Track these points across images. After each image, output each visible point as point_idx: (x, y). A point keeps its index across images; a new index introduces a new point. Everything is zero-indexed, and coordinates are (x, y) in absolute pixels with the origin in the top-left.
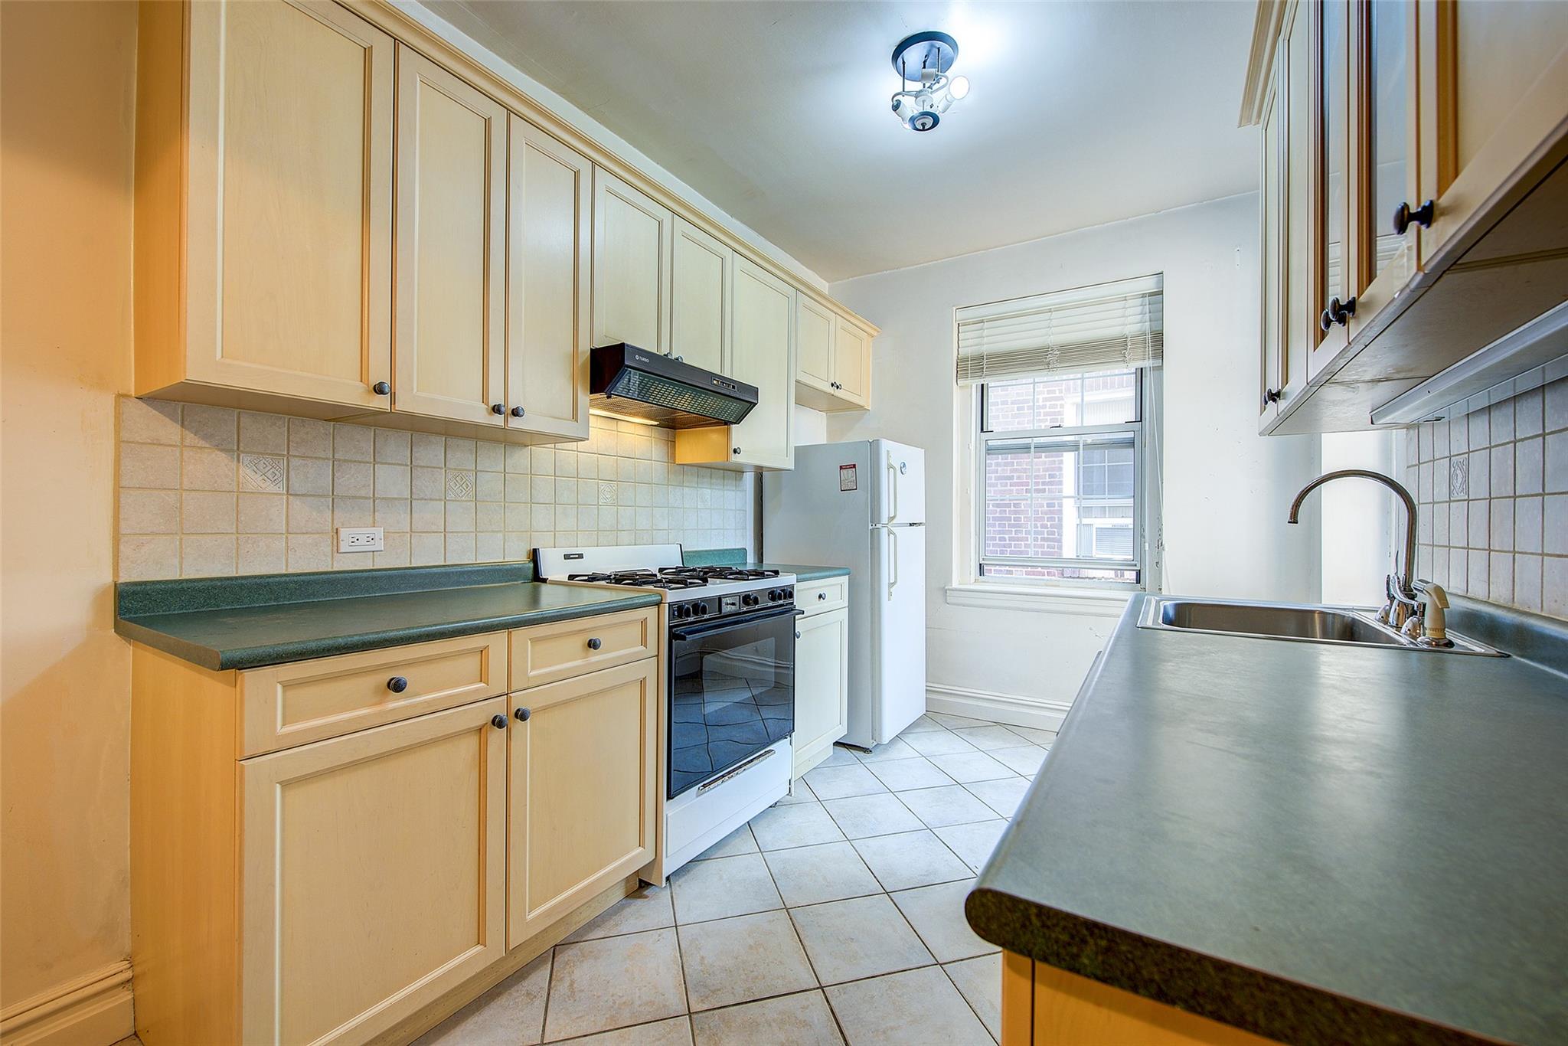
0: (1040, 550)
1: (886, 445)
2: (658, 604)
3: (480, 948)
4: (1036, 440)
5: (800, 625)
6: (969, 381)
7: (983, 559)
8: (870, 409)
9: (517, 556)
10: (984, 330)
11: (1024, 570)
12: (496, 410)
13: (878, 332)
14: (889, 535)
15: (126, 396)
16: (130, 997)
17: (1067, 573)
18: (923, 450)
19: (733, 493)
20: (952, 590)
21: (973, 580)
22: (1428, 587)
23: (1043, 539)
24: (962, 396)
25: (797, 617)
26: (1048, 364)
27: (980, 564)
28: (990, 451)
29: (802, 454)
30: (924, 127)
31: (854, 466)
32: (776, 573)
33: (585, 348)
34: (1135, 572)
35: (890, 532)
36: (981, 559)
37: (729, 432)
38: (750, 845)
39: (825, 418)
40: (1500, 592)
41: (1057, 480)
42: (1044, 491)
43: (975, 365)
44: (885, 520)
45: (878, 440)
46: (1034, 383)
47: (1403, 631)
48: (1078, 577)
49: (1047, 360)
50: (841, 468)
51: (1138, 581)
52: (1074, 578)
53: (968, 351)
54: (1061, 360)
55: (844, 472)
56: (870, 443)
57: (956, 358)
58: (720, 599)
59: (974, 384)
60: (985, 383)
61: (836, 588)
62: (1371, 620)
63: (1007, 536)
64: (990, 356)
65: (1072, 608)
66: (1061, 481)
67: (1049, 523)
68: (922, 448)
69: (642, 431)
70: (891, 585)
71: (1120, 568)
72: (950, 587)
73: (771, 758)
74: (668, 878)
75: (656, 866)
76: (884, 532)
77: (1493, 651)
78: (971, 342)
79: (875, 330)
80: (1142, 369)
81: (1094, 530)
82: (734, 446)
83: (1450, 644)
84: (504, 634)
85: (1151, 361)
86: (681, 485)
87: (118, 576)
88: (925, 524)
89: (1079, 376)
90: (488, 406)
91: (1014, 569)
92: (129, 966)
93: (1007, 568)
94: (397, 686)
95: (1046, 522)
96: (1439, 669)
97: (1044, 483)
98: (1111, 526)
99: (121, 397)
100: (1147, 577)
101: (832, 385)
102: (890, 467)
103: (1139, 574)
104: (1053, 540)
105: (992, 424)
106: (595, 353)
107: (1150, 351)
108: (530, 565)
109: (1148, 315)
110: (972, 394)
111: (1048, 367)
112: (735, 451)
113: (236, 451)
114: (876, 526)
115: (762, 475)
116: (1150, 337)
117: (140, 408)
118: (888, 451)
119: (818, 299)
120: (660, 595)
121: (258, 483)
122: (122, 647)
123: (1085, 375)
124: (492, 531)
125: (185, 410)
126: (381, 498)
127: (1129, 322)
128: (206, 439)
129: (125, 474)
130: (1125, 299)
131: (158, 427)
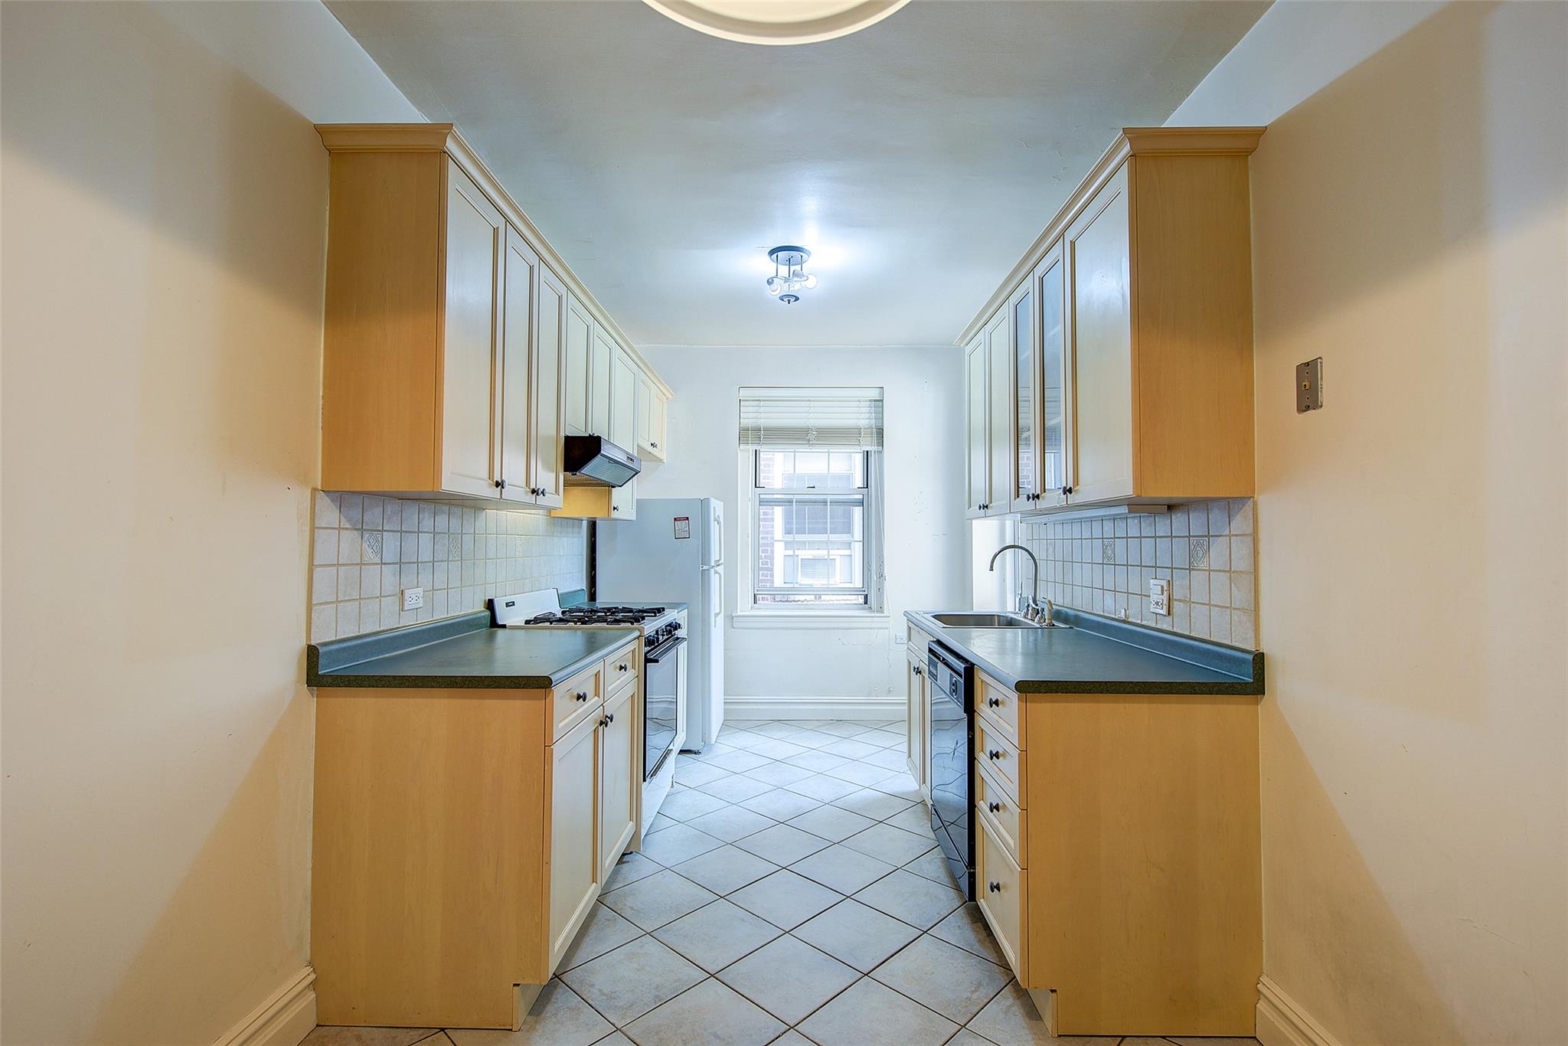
1: (712, 504)
2: (639, 637)
3: (595, 884)
4: (796, 496)
6: (745, 445)
7: (757, 591)
8: (665, 461)
9: (480, 607)
10: (760, 407)
12: (533, 491)
13: (673, 395)
14: (715, 574)
15: (317, 489)
16: (314, 995)
17: (778, 598)
18: (722, 503)
19: (577, 539)
20: (738, 616)
21: (750, 606)
22: (1046, 601)
24: (744, 460)
26: (809, 440)
27: (755, 594)
28: (762, 502)
30: (790, 301)
31: (687, 518)
32: (664, 610)
33: (562, 435)
34: (864, 596)
35: (716, 572)
36: (755, 591)
37: (610, 493)
38: (667, 822)
40: (1068, 602)
41: (769, 517)
43: (756, 435)
44: (712, 562)
45: (707, 499)
46: (795, 452)
47: (1036, 620)
48: (787, 601)
49: (807, 436)
50: (675, 519)
51: (866, 603)
52: (783, 601)
53: (748, 421)
54: (817, 438)
55: (678, 523)
56: (701, 500)
57: (738, 427)
59: (751, 448)
60: (758, 449)
62: (1020, 617)
64: (766, 429)
65: (812, 625)
66: (773, 518)
68: (722, 501)
70: (716, 615)
71: (857, 591)
72: (736, 615)
74: (643, 845)
75: (638, 833)
76: (711, 572)
77: (1068, 626)
78: (751, 415)
79: (671, 394)
80: (867, 452)
81: (800, 560)
82: (614, 504)
83: (1054, 625)
84: (602, 662)
85: (877, 447)
86: (552, 535)
87: (310, 640)
88: (724, 564)
90: (529, 488)
92: (312, 969)
94: (580, 697)
96: (1050, 636)
98: (811, 557)
99: (315, 490)
100: (872, 599)
101: (652, 445)
102: (717, 520)
103: (866, 597)
104: (767, 569)
105: (761, 481)
106: (567, 438)
107: (875, 439)
108: (488, 613)
109: (873, 414)
110: (749, 458)
111: (808, 443)
112: (614, 508)
113: (362, 530)
114: (705, 567)
115: (595, 522)
116: (874, 430)
117: (324, 501)
118: (714, 508)
119: (647, 372)
120: (640, 631)
121: (370, 555)
122: (310, 702)
123: (831, 450)
124: (469, 586)
125: (342, 497)
126: (421, 562)
127: (860, 417)
128: (349, 521)
129: (317, 553)
130: (859, 401)
131: (329, 513)
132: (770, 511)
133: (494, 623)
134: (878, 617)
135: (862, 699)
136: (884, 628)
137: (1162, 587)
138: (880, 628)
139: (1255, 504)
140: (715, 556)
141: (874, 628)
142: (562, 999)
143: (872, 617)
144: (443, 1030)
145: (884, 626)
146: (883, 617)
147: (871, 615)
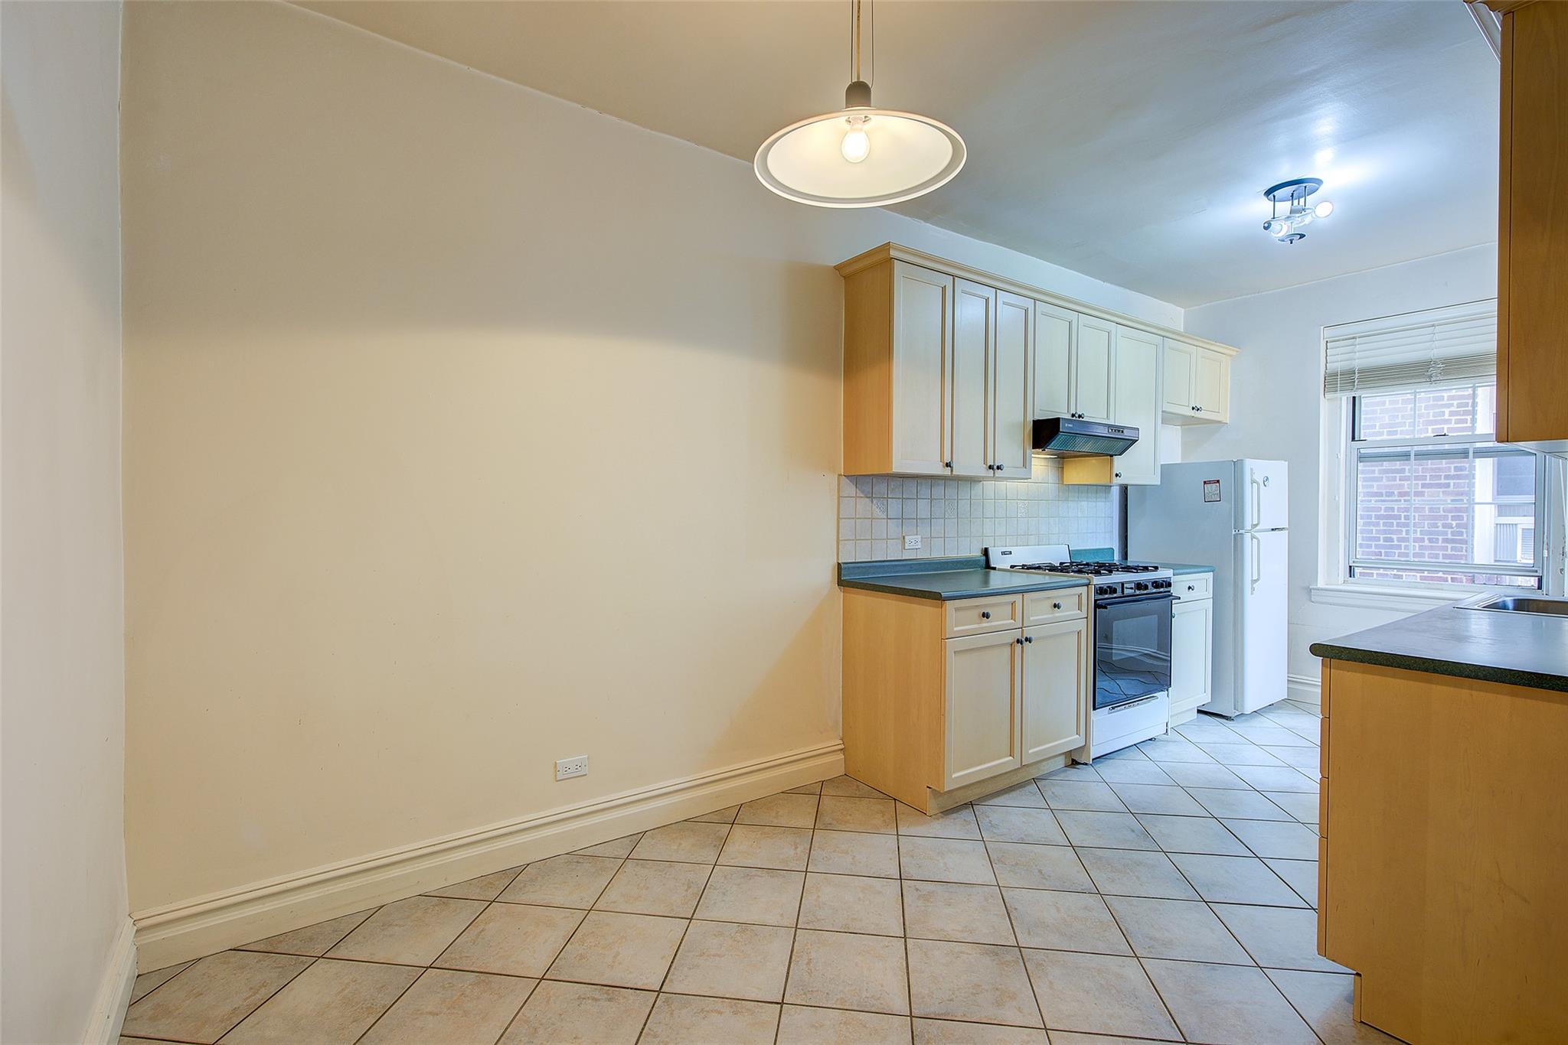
0: (1441, 553)
1: (1249, 464)
2: (1087, 585)
3: (1011, 758)
4: (1416, 448)
5: (1176, 608)
6: (1338, 394)
7: (1354, 562)
8: (1228, 422)
9: (977, 553)
10: (1356, 345)
11: (1418, 575)
12: (991, 467)
13: (1237, 353)
14: (1252, 540)
15: (841, 475)
16: (843, 756)
18: (1287, 463)
19: (1103, 503)
20: (1318, 589)
21: (1341, 580)
23: (1446, 541)
24: (1332, 410)
25: (1173, 601)
26: (1430, 377)
27: (1350, 567)
28: (1362, 458)
29: (1167, 470)
31: (1218, 481)
32: (1156, 568)
33: (1030, 419)
34: (1537, 578)
35: (1253, 537)
36: (1351, 562)
37: (1111, 460)
39: (1180, 431)
42: (1448, 485)
43: (1340, 380)
44: (1248, 526)
45: (1242, 460)
46: (1415, 393)
49: (1429, 373)
50: (1205, 483)
51: (1540, 588)
53: (1338, 364)
54: (1445, 373)
55: (1208, 486)
56: (1234, 462)
57: (1324, 373)
58: (1123, 584)
59: (1345, 399)
60: (1357, 395)
61: (1203, 583)
63: (1395, 537)
64: (1361, 371)
67: (1454, 523)
68: (1286, 461)
69: (1043, 463)
70: (1254, 581)
72: (1315, 587)
73: (1154, 702)
74: (1093, 760)
75: (1086, 749)
76: (1247, 536)
78: (1339, 358)
79: (1233, 350)
82: (1116, 471)
84: (1020, 596)
86: (1067, 500)
87: (840, 560)
88: (1287, 529)
89: (1469, 386)
90: (987, 466)
91: (1404, 574)
92: (842, 741)
93: (1395, 572)
94: (986, 615)
95: (1450, 521)
97: (1447, 477)
99: (839, 476)
100: (1549, 583)
101: (1193, 408)
102: (1253, 482)
103: (1540, 579)
105: (1363, 433)
106: (1038, 423)
108: (984, 558)
110: (1340, 407)
111: (1430, 379)
112: (1117, 475)
113: (872, 498)
114: (1239, 531)
115: (1126, 488)
117: (844, 480)
118: (1252, 469)
119: (1182, 339)
120: (1088, 579)
121: (878, 513)
122: (839, 594)
124: (965, 537)
125: (857, 479)
126: (920, 519)
128: (863, 492)
129: (841, 512)
131: (850, 489)
132: (1467, 465)
133: (988, 566)
142: (967, 815)
144: (895, 800)
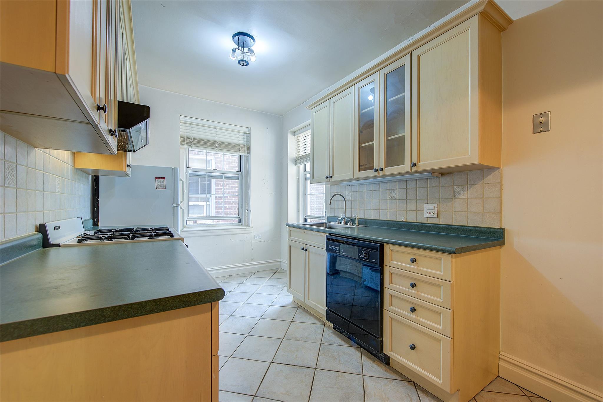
4: (208, 174)
6: (183, 146)
7: (188, 218)
9: (32, 231)
10: (191, 128)
12: (110, 131)
19: (87, 186)
21: (184, 226)
27: (186, 220)
28: (189, 175)
30: (243, 65)
31: (164, 178)
34: (238, 220)
35: (181, 208)
37: (125, 155)
40: (361, 216)
43: (187, 141)
44: (178, 203)
46: (207, 152)
50: (156, 178)
51: (240, 222)
54: (220, 147)
55: (158, 180)
56: (173, 169)
57: (180, 136)
59: (184, 148)
60: (187, 148)
64: (194, 139)
65: (217, 234)
71: (235, 217)
78: (186, 131)
80: (241, 155)
85: (247, 154)
86: (76, 181)
89: (222, 153)
100: (243, 221)
102: (180, 179)
103: (240, 220)
105: (190, 165)
107: (246, 150)
108: (41, 235)
109: (246, 139)
110: (184, 152)
111: (216, 148)
112: (128, 166)
114: (175, 205)
115: (98, 177)
116: (246, 146)
123: (224, 153)
124: (22, 212)
127: (240, 140)
130: (239, 132)
133: (46, 243)
134: (248, 228)
135: (241, 265)
136: (250, 233)
137: (434, 206)
138: (248, 233)
139: (501, 171)
140: (180, 200)
141: (246, 233)
143: (245, 228)
145: (250, 232)
146: (249, 228)
147: (245, 227)
